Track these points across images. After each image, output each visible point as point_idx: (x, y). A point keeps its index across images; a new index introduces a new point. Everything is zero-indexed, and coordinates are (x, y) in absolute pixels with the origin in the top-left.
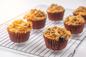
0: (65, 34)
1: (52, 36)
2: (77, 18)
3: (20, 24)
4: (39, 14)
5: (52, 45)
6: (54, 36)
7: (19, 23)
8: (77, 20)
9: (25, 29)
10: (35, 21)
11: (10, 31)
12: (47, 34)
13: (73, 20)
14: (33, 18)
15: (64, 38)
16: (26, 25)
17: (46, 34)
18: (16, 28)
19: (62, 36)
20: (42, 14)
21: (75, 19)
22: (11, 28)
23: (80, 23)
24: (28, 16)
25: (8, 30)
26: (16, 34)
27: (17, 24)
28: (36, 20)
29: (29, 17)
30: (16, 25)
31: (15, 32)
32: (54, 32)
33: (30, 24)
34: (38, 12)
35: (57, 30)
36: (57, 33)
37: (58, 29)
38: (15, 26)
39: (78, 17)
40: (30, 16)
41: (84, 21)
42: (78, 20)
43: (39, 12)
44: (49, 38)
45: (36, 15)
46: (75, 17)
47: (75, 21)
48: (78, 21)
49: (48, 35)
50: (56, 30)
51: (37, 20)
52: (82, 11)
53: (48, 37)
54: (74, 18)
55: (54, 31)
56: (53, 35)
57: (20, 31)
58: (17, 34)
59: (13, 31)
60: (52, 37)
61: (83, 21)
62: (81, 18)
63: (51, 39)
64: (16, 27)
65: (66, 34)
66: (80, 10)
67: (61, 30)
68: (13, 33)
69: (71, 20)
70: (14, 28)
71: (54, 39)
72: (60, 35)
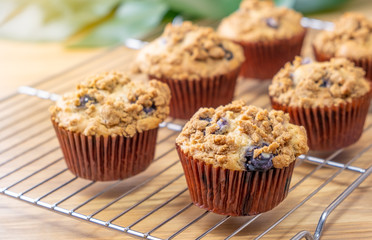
0: (276, 137)
1: (211, 150)
2: (330, 70)
3: (111, 91)
4: (207, 50)
5: (215, 192)
6: (220, 148)
7: (104, 89)
8: (332, 83)
9: (130, 118)
10: (187, 81)
11: (60, 125)
12: (192, 139)
13: (317, 82)
14: (177, 69)
15: (268, 156)
16: (137, 98)
17: (189, 136)
18: (88, 111)
19: (260, 150)
20: (220, 46)
21: (323, 77)
22: (67, 110)
23: (346, 95)
24: (155, 60)
25: (54, 121)
26: (86, 138)
27: (93, 93)
28: (191, 78)
29: (158, 62)
30: (90, 99)
31: (80, 130)
32: (223, 127)
33: (155, 95)
34: (199, 40)
35: (239, 118)
36: (239, 132)
37: (245, 114)
38: (85, 102)
39: (336, 69)
40: (165, 57)
41: (366, 85)
42: (340, 79)
43: (203, 41)
44: (198, 155)
45: (191, 53)
46: (325, 68)
47: (324, 84)
48: (340, 85)
49: (196, 143)
50: (233, 121)
51: (196, 77)
52: (352, 38)
53: (193, 151)
54: (316, 71)
55: (224, 123)
56: (218, 143)
57: (106, 125)
58: (90, 138)
59: (74, 123)
60: (211, 154)
61: (362, 86)
62: (352, 71)
63: (206, 159)
64: (87, 104)
65: (278, 139)
66: (344, 33)
67: (257, 119)
68: (73, 133)
69: (306, 82)
70: (78, 111)
71: (222, 162)
72: (250, 142)
